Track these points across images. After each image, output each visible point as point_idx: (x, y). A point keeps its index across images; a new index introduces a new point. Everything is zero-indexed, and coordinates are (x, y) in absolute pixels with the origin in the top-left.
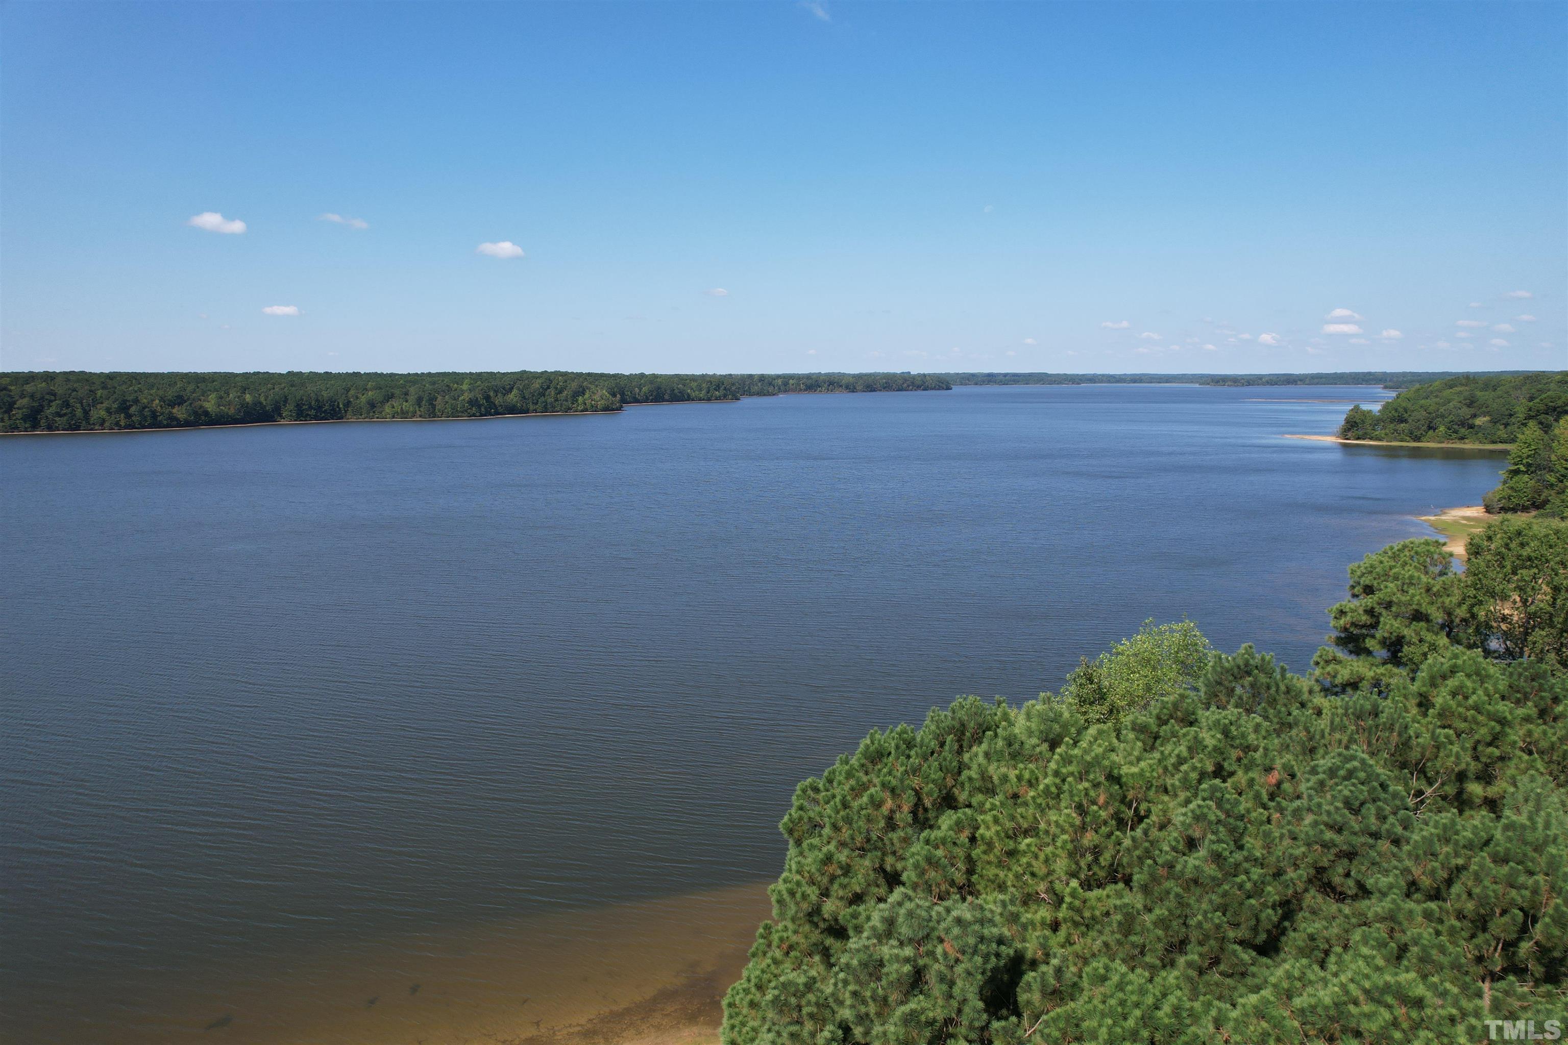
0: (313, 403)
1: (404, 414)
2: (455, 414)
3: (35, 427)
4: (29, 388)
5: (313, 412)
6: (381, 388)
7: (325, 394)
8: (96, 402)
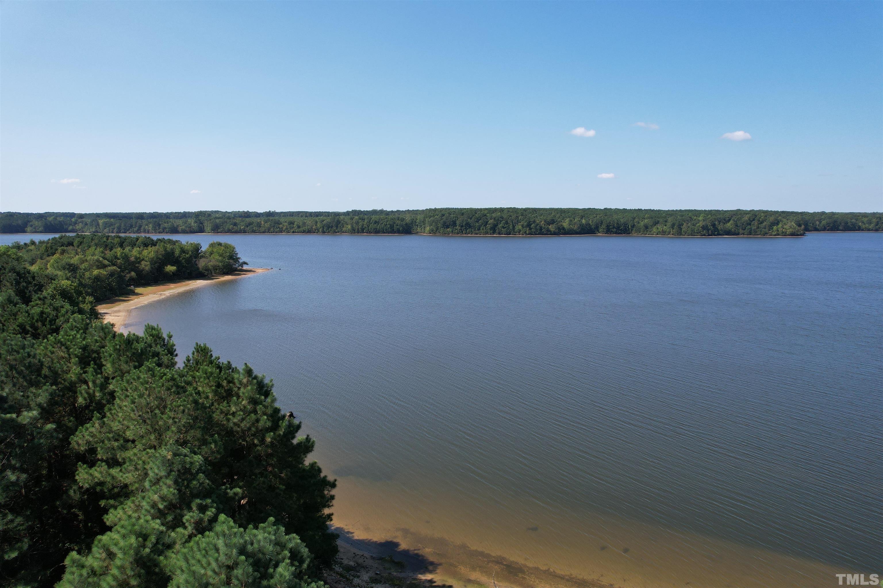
0: (615, 225)
1: (663, 233)
3: (494, 233)
4: (494, 215)
5: (615, 230)
6: (652, 218)
7: (622, 220)
8: (518, 222)
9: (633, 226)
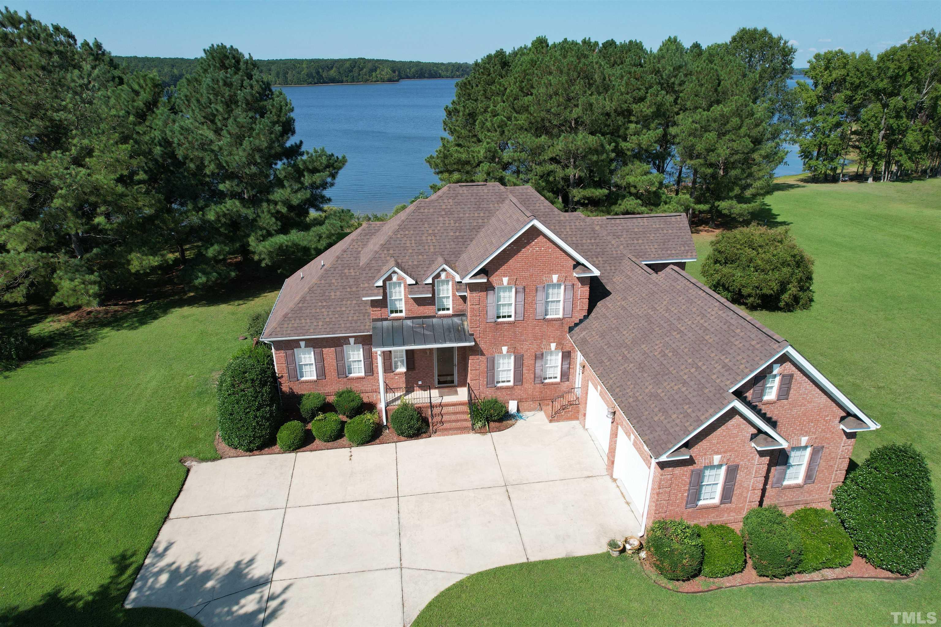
2: (299, 83)
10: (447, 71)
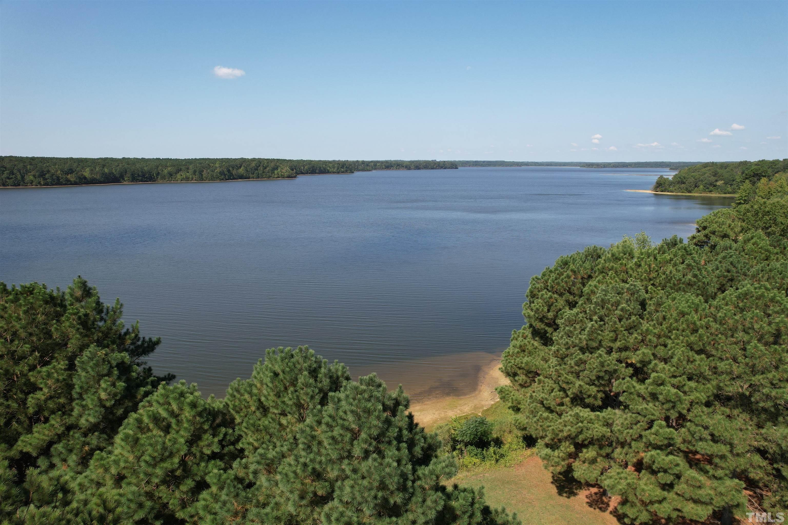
0: (140, 173)
1: (187, 179)
2: (213, 179)
5: (140, 178)
6: (174, 166)
7: (146, 168)
8: (28, 172)
9: (158, 174)
10: (334, 168)
